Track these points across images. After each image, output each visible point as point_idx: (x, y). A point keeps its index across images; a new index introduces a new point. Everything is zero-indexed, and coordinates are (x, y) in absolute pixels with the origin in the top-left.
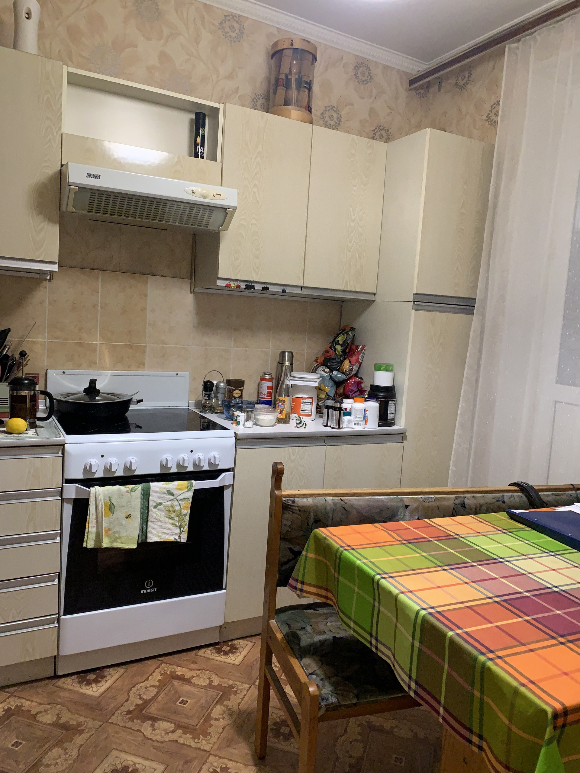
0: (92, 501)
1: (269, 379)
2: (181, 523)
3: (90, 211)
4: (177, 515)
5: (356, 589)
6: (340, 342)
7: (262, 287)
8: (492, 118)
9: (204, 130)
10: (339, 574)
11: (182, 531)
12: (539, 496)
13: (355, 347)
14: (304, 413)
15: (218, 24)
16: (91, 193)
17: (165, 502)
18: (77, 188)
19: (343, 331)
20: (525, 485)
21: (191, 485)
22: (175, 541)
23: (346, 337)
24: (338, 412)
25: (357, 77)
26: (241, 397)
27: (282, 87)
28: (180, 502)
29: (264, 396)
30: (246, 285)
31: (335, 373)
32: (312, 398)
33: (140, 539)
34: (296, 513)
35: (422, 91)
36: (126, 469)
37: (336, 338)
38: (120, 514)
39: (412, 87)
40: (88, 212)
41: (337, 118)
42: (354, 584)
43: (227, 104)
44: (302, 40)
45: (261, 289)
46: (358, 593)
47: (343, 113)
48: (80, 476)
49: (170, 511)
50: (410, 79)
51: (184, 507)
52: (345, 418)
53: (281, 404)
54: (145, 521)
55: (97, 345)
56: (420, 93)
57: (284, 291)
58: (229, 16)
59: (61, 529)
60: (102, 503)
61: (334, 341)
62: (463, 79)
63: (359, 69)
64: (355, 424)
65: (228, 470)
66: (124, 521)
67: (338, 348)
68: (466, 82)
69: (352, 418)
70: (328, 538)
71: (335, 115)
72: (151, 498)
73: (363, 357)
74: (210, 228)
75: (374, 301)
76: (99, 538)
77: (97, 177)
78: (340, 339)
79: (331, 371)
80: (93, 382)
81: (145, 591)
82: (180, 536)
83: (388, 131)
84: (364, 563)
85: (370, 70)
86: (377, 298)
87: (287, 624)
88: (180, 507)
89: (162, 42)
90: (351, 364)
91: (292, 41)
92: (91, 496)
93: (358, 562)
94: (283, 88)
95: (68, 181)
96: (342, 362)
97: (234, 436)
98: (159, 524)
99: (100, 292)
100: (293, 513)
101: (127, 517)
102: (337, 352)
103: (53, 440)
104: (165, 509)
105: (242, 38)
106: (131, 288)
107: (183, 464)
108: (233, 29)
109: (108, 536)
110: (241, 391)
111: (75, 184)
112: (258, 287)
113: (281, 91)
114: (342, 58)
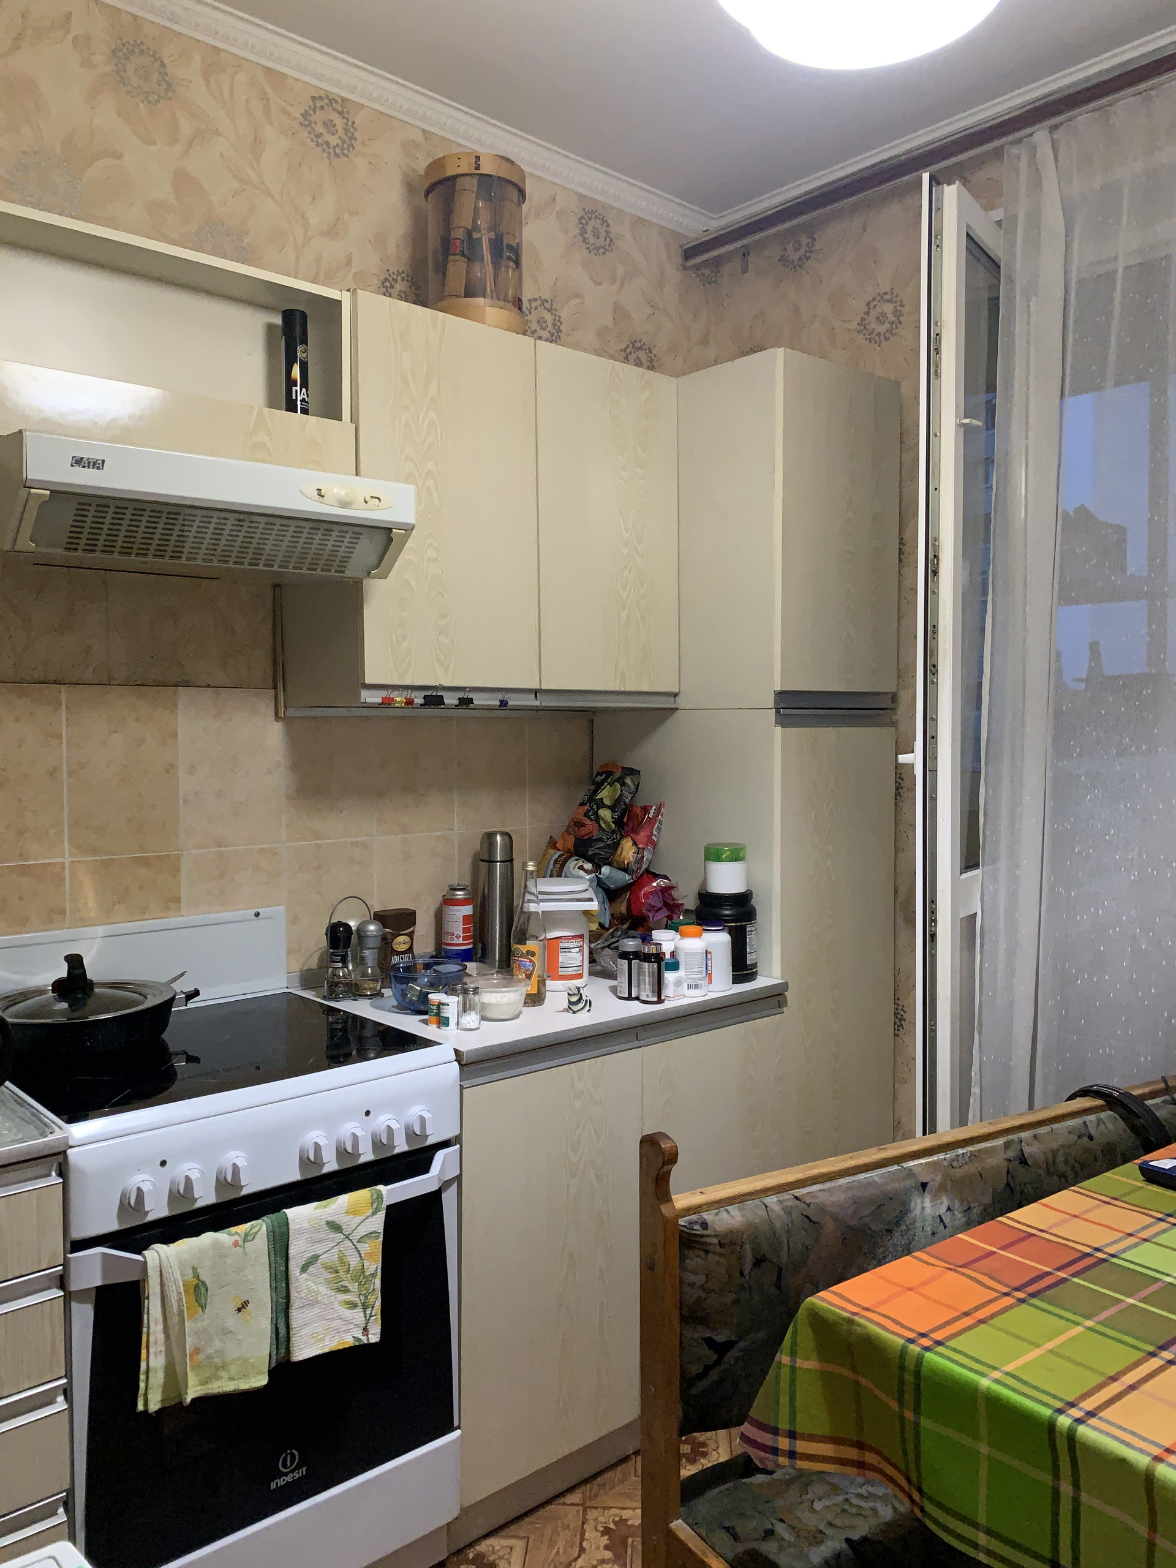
0: (153, 1287)
1: (465, 899)
2: (366, 1297)
3: (71, 546)
4: (355, 1279)
5: (984, 1449)
6: (607, 802)
7: (459, 699)
8: (870, 327)
9: (306, 350)
10: (917, 1410)
11: (371, 1316)
12: (1148, 1111)
13: (639, 809)
14: (567, 973)
15: (298, 116)
16: (79, 504)
17: (324, 1253)
18: (48, 492)
19: (606, 775)
20: (1116, 1094)
21: (380, 1196)
22: (357, 1344)
23: (621, 791)
24: (655, 965)
25: (585, 240)
26: (410, 950)
27: (458, 257)
28: (359, 1246)
29: (456, 941)
30: (425, 697)
31: (606, 870)
32: (581, 936)
33: (274, 1358)
34: (714, 1253)
35: (707, 272)
36: (221, 1184)
37: (595, 792)
38: (221, 1305)
39: (692, 262)
40: (66, 549)
41: (554, 325)
42: (977, 1437)
43: (359, 292)
44: (498, 158)
45: (456, 702)
46: (990, 1458)
47: (564, 313)
48: (112, 1225)
49: (337, 1272)
50: (685, 247)
51: (370, 1254)
52: (669, 976)
53: (526, 962)
54: (283, 1309)
55: (63, 867)
56: (703, 274)
57: (503, 704)
58: (321, 98)
59: (68, 1374)
60: (178, 1287)
61: (591, 799)
62: (796, 249)
63: (587, 223)
64: (689, 987)
65: (445, 1144)
66: (232, 1321)
67: (605, 814)
68: (805, 255)
69: (681, 973)
70: (856, 1318)
71: (549, 318)
72: (292, 1251)
73: (659, 829)
74: (348, 574)
75: (677, 709)
76: (174, 1378)
77: (97, 465)
78: (606, 794)
79: (597, 867)
80: (75, 962)
81: (281, 1482)
82: (365, 1330)
83: (650, 352)
84: (997, 1381)
85: (608, 226)
86: (681, 702)
87: (725, 1528)
88: (361, 1257)
89: (178, 148)
90: (639, 848)
91: (478, 158)
92: (149, 1274)
93: (985, 1383)
94: (463, 258)
95: (24, 477)
96: (616, 845)
97: (455, 1058)
98: (316, 1310)
99: (64, 736)
100: (707, 1252)
101: (239, 1310)
102: (603, 825)
103: (37, 1143)
104: (326, 1268)
105: (351, 149)
106: (137, 720)
107: (353, 1147)
108: (331, 129)
109: (197, 1367)
110: (411, 935)
111: (43, 484)
112: (450, 699)
113: (457, 267)
114: (554, 199)
